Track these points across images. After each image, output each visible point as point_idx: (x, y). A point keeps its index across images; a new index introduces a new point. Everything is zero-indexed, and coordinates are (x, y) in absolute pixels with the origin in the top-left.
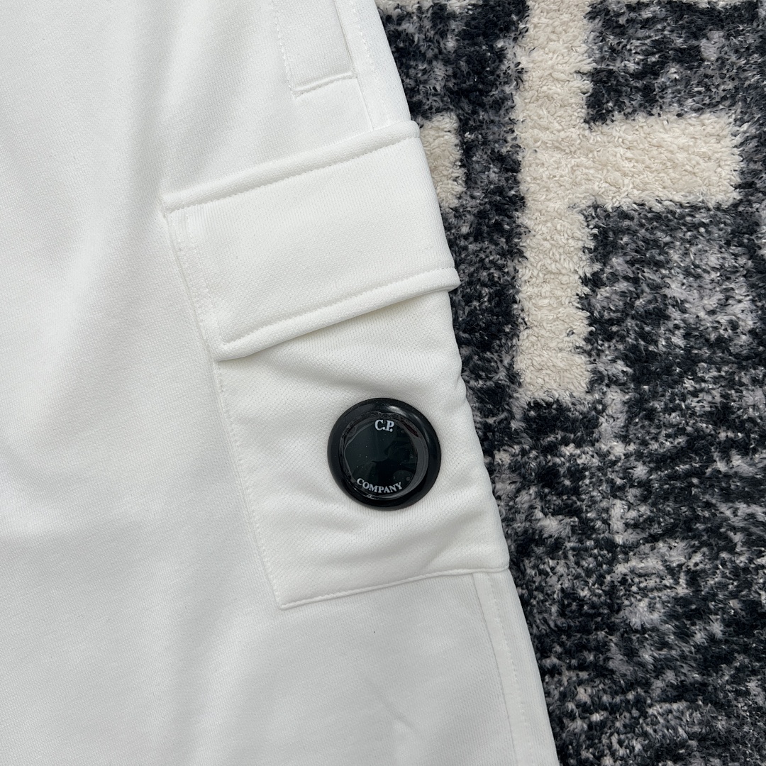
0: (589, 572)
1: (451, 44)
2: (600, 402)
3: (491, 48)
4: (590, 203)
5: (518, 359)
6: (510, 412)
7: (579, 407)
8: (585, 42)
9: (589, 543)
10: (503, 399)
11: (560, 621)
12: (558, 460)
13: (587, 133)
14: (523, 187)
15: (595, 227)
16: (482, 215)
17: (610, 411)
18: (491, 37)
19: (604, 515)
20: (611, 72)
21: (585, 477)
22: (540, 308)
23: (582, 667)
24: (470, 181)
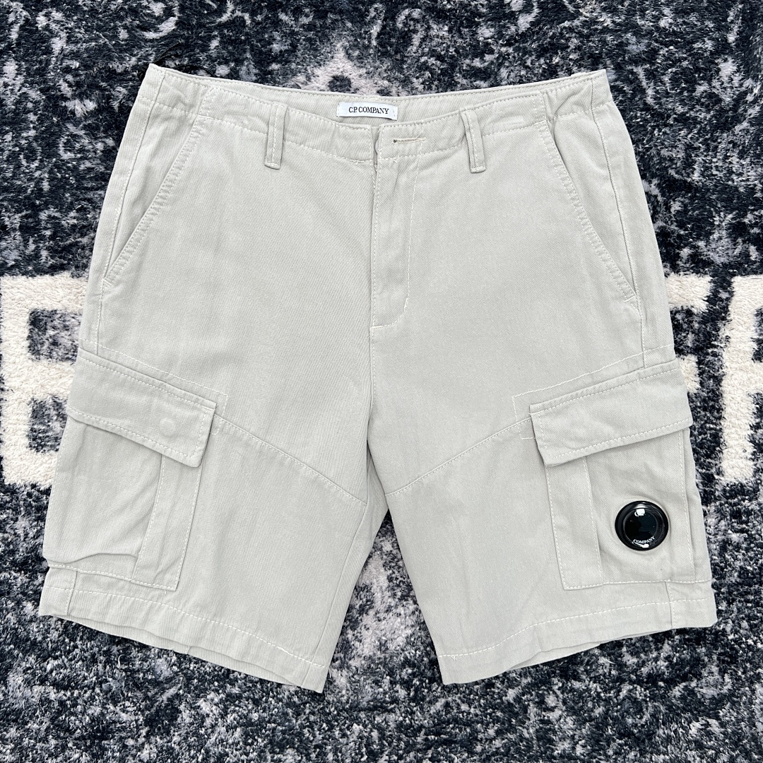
0: (751, 559)
1: (696, 326)
2: (759, 479)
4: (755, 393)
7: (750, 484)
8: (754, 326)
9: (752, 545)
11: (738, 580)
13: (753, 364)
15: (757, 404)
18: (715, 323)
19: (759, 532)
21: (751, 515)
22: (732, 439)
24: (701, 384)
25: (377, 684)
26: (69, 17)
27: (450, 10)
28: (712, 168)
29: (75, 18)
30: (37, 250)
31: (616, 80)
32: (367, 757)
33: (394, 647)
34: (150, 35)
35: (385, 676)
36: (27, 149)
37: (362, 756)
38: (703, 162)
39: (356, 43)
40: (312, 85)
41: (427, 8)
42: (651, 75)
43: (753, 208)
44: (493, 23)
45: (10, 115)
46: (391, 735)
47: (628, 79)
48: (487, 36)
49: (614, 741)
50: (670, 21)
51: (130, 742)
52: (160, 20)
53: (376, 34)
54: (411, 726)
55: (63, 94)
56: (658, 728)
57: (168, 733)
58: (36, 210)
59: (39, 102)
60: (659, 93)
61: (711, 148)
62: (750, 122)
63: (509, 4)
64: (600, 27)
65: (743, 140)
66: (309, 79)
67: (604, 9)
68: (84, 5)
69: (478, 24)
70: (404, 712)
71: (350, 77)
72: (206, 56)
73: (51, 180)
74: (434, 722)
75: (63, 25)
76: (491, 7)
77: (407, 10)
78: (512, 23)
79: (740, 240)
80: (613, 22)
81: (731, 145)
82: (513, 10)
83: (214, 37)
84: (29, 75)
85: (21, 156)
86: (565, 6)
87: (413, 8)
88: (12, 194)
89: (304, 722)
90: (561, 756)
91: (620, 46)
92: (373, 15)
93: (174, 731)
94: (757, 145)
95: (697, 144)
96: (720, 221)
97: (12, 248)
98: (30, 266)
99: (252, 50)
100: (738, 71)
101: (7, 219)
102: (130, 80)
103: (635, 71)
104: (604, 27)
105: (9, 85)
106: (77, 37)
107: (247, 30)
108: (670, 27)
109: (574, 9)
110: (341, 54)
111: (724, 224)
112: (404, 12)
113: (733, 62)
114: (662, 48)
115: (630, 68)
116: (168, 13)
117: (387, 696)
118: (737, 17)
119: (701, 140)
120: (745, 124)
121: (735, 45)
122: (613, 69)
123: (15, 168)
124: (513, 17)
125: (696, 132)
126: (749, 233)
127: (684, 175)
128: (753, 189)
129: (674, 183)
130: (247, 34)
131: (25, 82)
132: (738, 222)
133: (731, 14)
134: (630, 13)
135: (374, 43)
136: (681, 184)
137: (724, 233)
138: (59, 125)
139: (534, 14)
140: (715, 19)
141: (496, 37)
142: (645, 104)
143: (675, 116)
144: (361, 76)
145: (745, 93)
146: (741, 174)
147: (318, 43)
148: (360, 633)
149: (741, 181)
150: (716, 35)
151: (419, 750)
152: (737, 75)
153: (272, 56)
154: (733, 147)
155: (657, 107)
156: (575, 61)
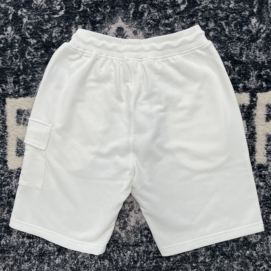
0: (267, 191)
1: (245, 110)
2: (268, 164)
3: (251, 111)
4: (266, 134)
5: (256, 157)
6: (254, 166)
7: (265, 165)
8: (265, 110)
9: (267, 187)
10: (253, 164)
11: (263, 199)
12: (262, 173)
13: (266, 123)
14: (256, 131)
15: (268, 137)
16: (250, 135)
17: (270, 165)
18: (251, 109)
19: (269, 182)
20: (269, 114)
21: (266, 176)
22: (259, 149)
23: (266, 207)
24: (248, 130)
25: (136, 236)
26: (29, 11)
27: (157, 4)
28: (249, 55)
29: (31, 11)
30: (19, 89)
31: (215, 26)
32: (133, 262)
33: (141, 223)
34: (56, 16)
35: (139, 234)
36: (15, 55)
37: (131, 263)
38: (246, 53)
39: (125, 16)
40: (110, 31)
41: (149, 4)
42: (227, 24)
43: (264, 69)
44: (172, 8)
45: (10, 44)
46: (141, 255)
47: (219, 26)
48: (170, 12)
49: (220, 256)
50: (233, 5)
51: (52, 257)
52: (59, 11)
53: (132, 13)
54: (148, 251)
55: (27, 37)
56: (235, 252)
57: (65, 254)
58: (18, 76)
59: (19, 39)
60: (230, 30)
61: (249, 48)
62: (262, 39)
63: (177, 1)
64: (208, 8)
65: (260, 45)
66: (109, 29)
67: (210, 2)
68: (34, 7)
69: (167, 9)
70: (145, 246)
71: (123, 27)
72: (75, 22)
73: (23, 65)
74: (156, 250)
75: (27, 14)
76: (171, 3)
77: (142, 5)
78: (178, 8)
79: (260, 80)
80: (213, 7)
81: (256, 47)
82: (179, 3)
83: (77, 16)
84: (15, 30)
85: (13, 58)
86: (196, 2)
87: (144, 4)
88: (10, 71)
89: (111, 250)
90: (201, 262)
91: (216, 14)
92: (131, 7)
93: (67, 253)
94: (265, 47)
95: (244, 47)
96: (253, 74)
97: (11, 88)
98: (16, 95)
99: (90, 20)
100: (258, 22)
101: (8, 79)
102: (49, 32)
103: (221, 23)
104: (210, 8)
105: (9, 34)
106: (31, 18)
107: (88, 13)
108: (233, 7)
109: (200, 3)
110: (120, 20)
111: (254, 75)
112: (141, 5)
113: (256, 19)
114: (231, 15)
115: (220, 22)
116: (62, 9)
117: (140, 241)
118: (257, 3)
119: (245, 46)
120: (261, 40)
121: (257, 13)
122: (214, 22)
123: (11, 62)
124: (179, 6)
125: (243, 43)
126: (263, 78)
127: (240, 58)
128: (264, 62)
129: (236, 61)
130: (88, 14)
131: (15, 33)
132: (259, 74)
133: (255, 2)
134: (219, 3)
135: (131, 16)
136: (239, 61)
137: (254, 78)
138: (26, 47)
139: (186, 5)
140: (249, 4)
141: (173, 13)
142: (225, 34)
143: (236, 38)
144: (127, 27)
145: (260, 29)
146: (260, 57)
147: (112, 17)
148: (130, 219)
149: (260, 60)
150: (250, 9)
151: (151, 260)
152: (257, 23)
153: (97, 22)
154: (257, 48)
155: (229, 35)
156: (201, 20)
